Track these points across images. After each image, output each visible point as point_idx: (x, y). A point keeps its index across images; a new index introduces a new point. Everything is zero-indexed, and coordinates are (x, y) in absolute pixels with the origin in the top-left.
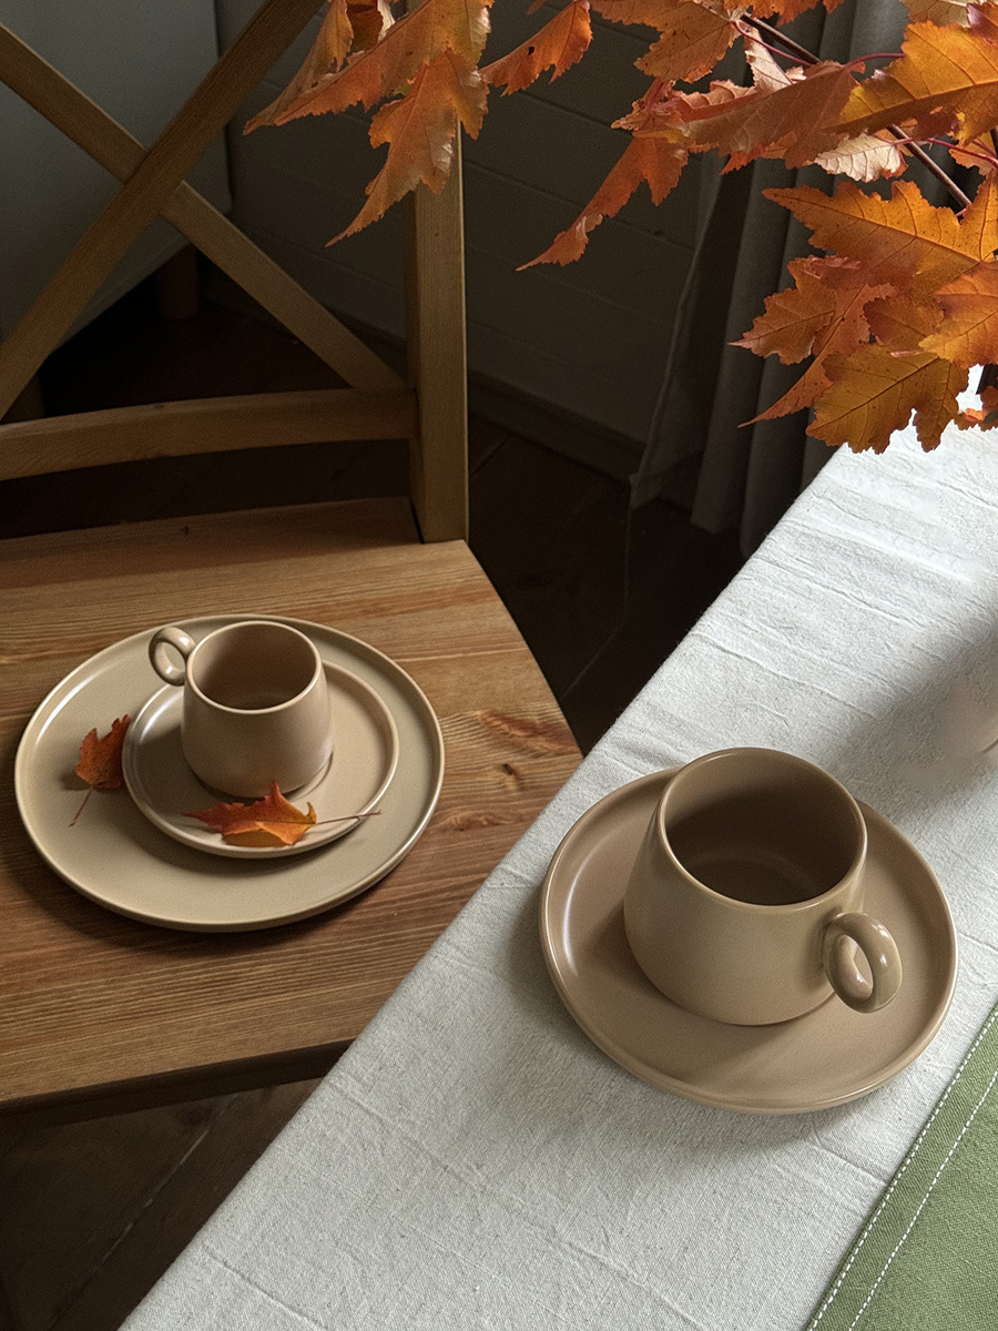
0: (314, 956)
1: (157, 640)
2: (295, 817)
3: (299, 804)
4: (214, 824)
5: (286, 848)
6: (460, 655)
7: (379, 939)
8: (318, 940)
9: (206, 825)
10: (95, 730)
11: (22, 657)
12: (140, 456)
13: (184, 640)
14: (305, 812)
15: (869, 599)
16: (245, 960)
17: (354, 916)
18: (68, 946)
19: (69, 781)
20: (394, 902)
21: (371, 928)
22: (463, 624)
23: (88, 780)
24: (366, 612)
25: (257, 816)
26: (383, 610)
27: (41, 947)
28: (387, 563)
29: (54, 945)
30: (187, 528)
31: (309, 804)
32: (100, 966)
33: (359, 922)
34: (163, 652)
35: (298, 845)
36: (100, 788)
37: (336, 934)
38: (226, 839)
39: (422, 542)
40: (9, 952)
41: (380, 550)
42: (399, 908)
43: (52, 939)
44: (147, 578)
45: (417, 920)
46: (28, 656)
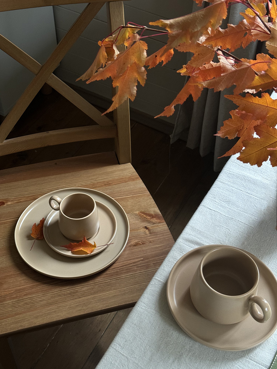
0: (98, 284)
1: (51, 199)
2: (90, 245)
3: (91, 242)
4: (69, 248)
5: (89, 254)
6: (131, 196)
7: (115, 278)
8: (99, 279)
9: (67, 249)
10: (35, 223)
11: (14, 202)
12: (43, 146)
13: (59, 199)
14: (93, 244)
15: (249, 192)
16: (79, 286)
17: (108, 272)
18: (31, 285)
19: (29, 237)
20: (118, 267)
21: (112, 275)
22: (131, 187)
23: (34, 237)
24: (105, 185)
25: (80, 246)
26: (110, 184)
27: (24, 285)
28: (110, 171)
29: (27, 284)
30: (56, 163)
31: (94, 242)
32: (40, 290)
33: (109, 274)
34: (53, 202)
35: (92, 254)
36: (37, 239)
37: (103, 277)
38: (73, 253)
39: (119, 164)
40: (15, 287)
41: (107, 167)
42: (120, 269)
43: (27, 283)
44: (46, 178)
45: (125, 273)
46: (16, 202)
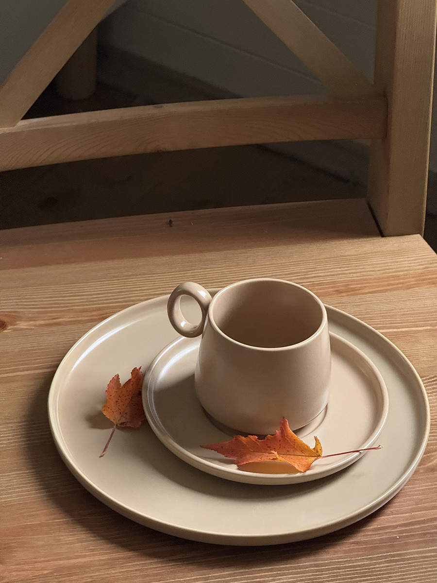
2: (303, 450)
3: (307, 439)
5: (298, 474)
7: (385, 557)
9: (222, 457)
10: (118, 376)
13: (203, 293)
14: (312, 446)
16: (267, 571)
17: (360, 537)
19: (96, 420)
20: (395, 527)
21: (377, 548)
23: (112, 420)
24: (339, 292)
25: (268, 448)
26: (353, 290)
27: (84, 556)
28: (353, 252)
29: (94, 555)
30: (171, 221)
31: (316, 439)
32: (138, 573)
33: (365, 543)
34: (179, 309)
35: (308, 473)
36: (123, 427)
38: (240, 468)
39: (382, 235)
41: (345, 241)
42: (401, 532)
43: (93, 550)
44: (141, 261)
45: (417, 543)
